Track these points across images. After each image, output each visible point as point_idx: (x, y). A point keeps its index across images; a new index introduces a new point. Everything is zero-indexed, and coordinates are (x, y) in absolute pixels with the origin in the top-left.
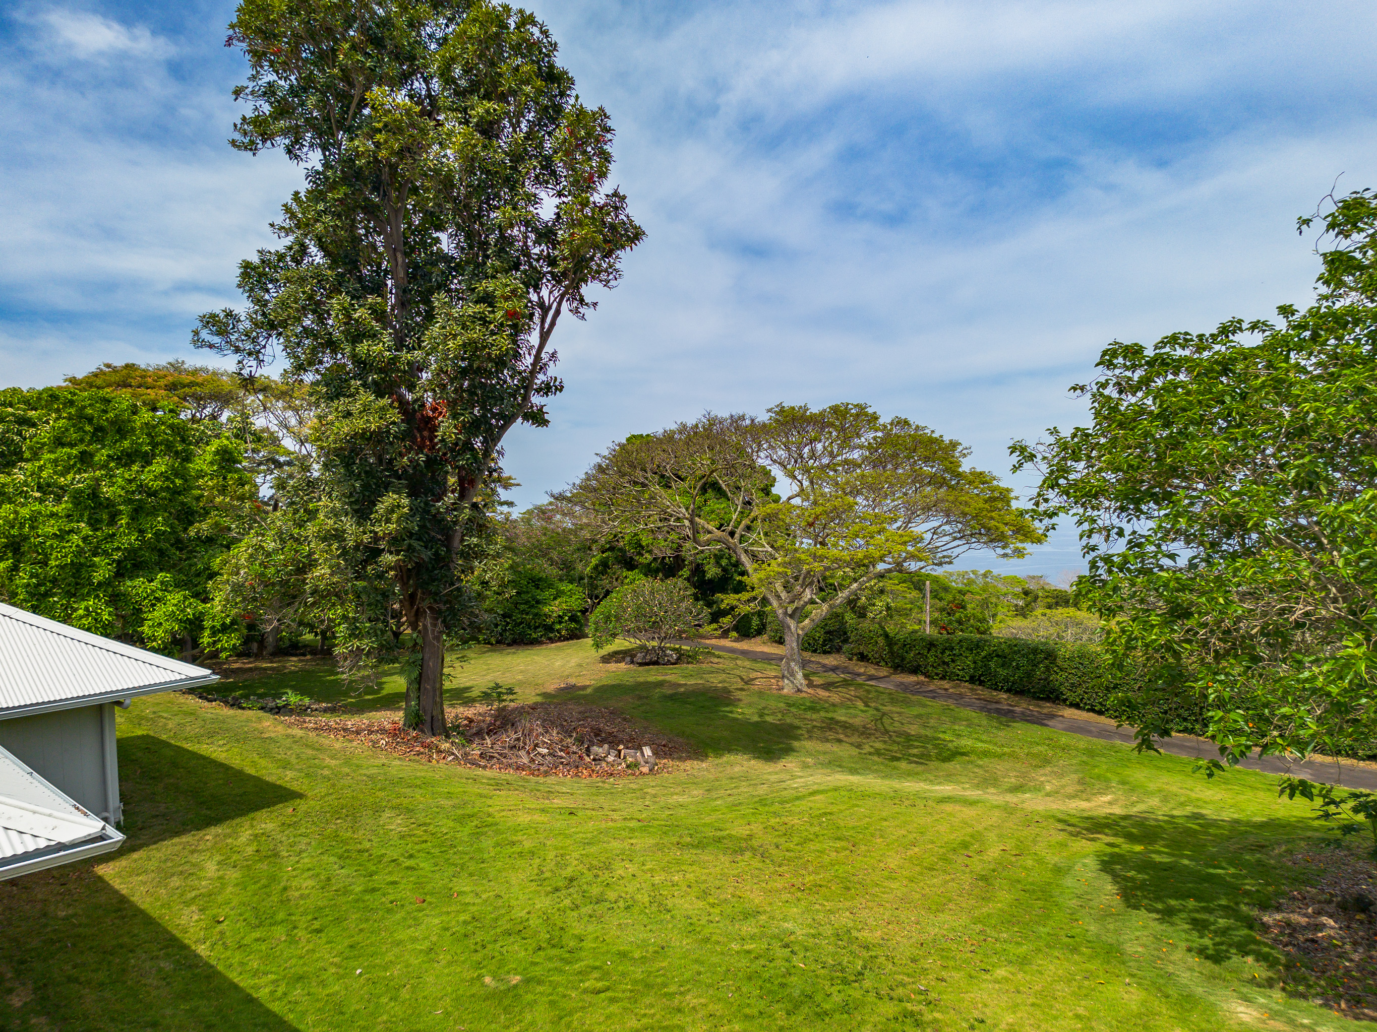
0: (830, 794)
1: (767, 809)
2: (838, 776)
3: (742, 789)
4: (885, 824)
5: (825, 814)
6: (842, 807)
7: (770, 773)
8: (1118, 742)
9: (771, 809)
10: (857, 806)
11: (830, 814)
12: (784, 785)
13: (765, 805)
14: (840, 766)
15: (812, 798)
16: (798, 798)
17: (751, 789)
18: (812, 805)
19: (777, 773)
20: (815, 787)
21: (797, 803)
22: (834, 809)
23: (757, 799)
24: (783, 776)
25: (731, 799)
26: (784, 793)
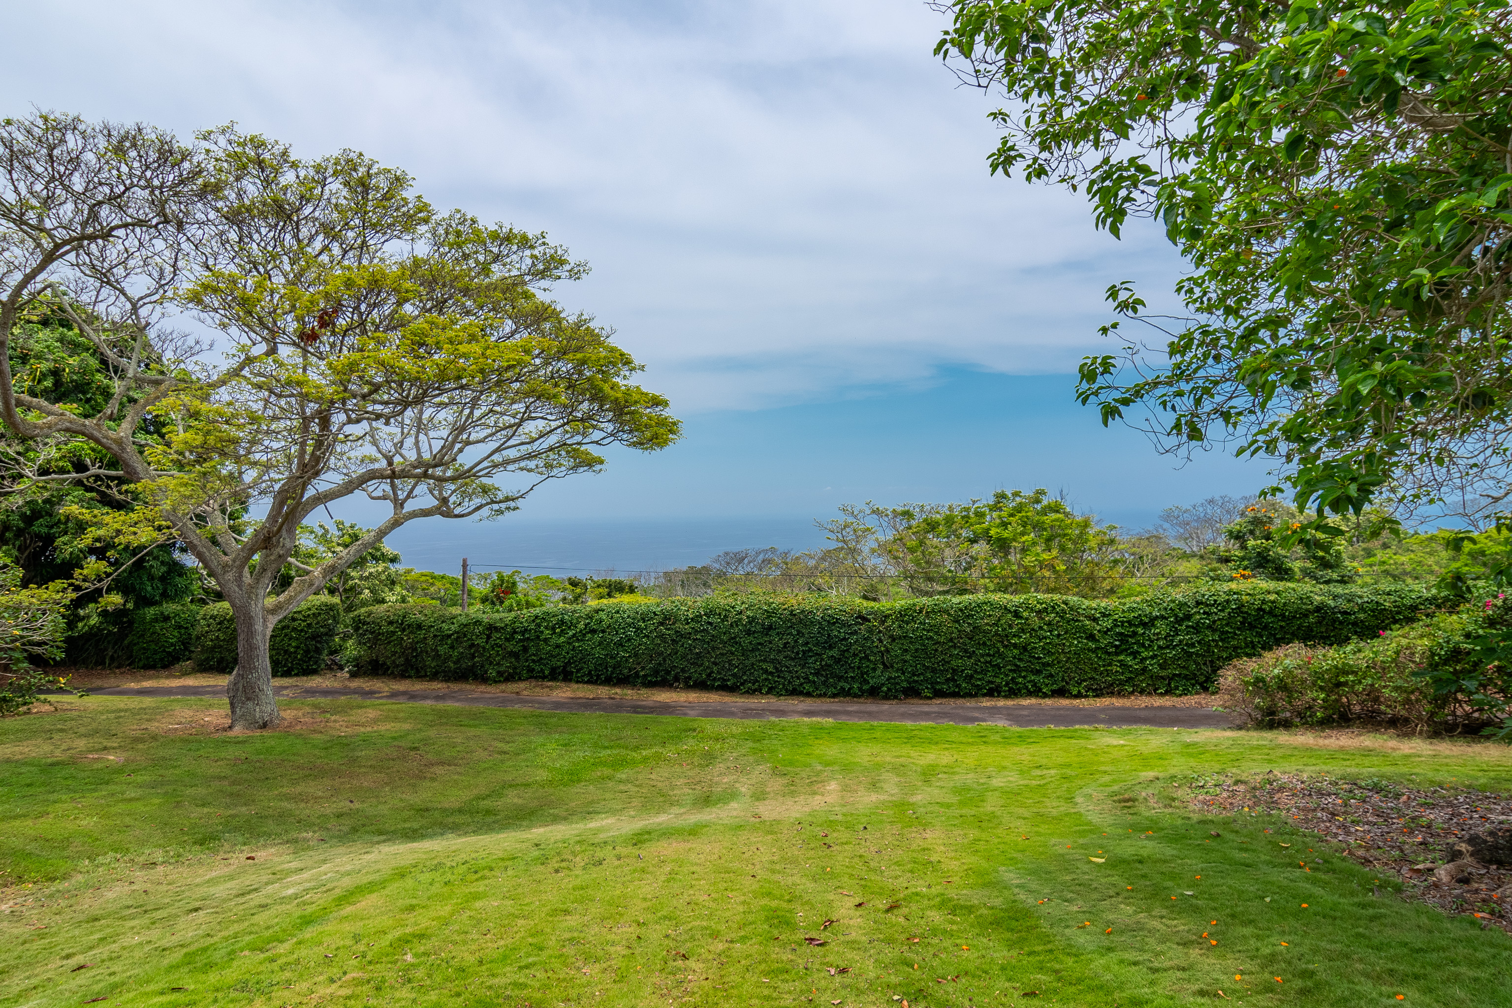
0: (393, 888)
1: (213, 978)
2: (387, 849)
3: (126, 941)
4: (572, 921)
5: (404, 942)
6: (445, 910)
7: (211, 882)
8: (773, 719)
9: (231, 975)
10: (476, 897)
11: (421, 936)
12: (256, 899)
13: (209, 966)
14: (381, 833)
15: (348, 910)
16: (307, 921)
17: (155, 934)
18: (357, 927)
19: (231, 878)
20: (347, 882)
21: (309, 933)
22: (422, 920)
23: (177, 956)
24: (250, 879)
25: (83, 978)
26: (261, 918)
